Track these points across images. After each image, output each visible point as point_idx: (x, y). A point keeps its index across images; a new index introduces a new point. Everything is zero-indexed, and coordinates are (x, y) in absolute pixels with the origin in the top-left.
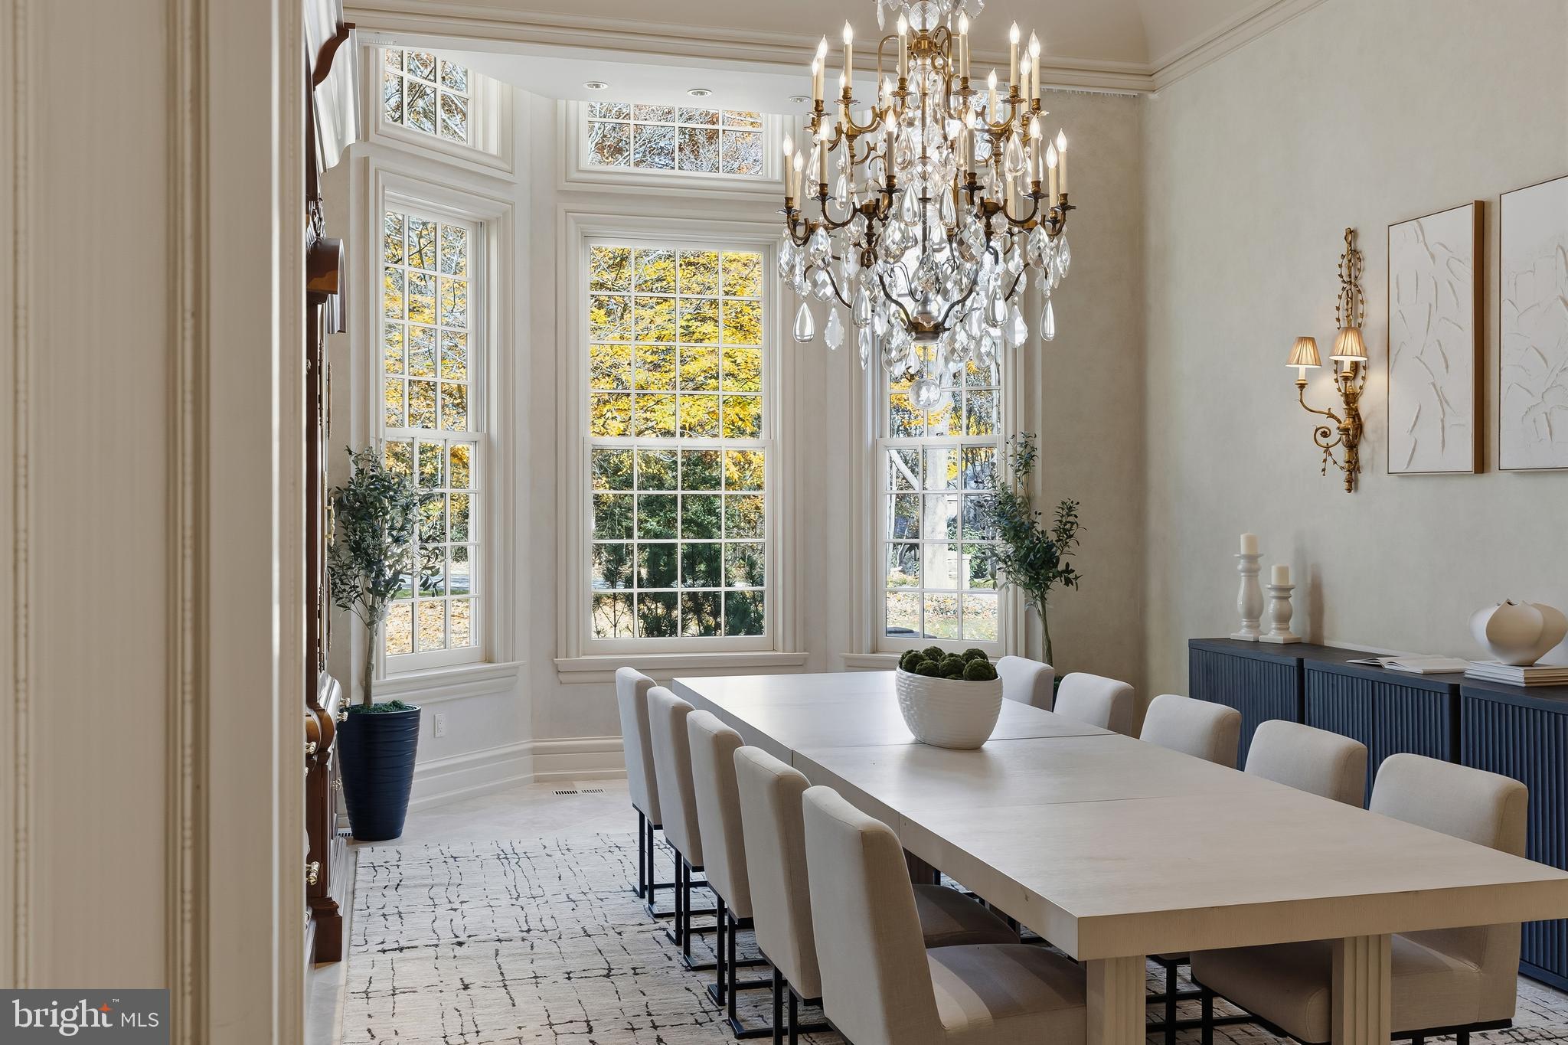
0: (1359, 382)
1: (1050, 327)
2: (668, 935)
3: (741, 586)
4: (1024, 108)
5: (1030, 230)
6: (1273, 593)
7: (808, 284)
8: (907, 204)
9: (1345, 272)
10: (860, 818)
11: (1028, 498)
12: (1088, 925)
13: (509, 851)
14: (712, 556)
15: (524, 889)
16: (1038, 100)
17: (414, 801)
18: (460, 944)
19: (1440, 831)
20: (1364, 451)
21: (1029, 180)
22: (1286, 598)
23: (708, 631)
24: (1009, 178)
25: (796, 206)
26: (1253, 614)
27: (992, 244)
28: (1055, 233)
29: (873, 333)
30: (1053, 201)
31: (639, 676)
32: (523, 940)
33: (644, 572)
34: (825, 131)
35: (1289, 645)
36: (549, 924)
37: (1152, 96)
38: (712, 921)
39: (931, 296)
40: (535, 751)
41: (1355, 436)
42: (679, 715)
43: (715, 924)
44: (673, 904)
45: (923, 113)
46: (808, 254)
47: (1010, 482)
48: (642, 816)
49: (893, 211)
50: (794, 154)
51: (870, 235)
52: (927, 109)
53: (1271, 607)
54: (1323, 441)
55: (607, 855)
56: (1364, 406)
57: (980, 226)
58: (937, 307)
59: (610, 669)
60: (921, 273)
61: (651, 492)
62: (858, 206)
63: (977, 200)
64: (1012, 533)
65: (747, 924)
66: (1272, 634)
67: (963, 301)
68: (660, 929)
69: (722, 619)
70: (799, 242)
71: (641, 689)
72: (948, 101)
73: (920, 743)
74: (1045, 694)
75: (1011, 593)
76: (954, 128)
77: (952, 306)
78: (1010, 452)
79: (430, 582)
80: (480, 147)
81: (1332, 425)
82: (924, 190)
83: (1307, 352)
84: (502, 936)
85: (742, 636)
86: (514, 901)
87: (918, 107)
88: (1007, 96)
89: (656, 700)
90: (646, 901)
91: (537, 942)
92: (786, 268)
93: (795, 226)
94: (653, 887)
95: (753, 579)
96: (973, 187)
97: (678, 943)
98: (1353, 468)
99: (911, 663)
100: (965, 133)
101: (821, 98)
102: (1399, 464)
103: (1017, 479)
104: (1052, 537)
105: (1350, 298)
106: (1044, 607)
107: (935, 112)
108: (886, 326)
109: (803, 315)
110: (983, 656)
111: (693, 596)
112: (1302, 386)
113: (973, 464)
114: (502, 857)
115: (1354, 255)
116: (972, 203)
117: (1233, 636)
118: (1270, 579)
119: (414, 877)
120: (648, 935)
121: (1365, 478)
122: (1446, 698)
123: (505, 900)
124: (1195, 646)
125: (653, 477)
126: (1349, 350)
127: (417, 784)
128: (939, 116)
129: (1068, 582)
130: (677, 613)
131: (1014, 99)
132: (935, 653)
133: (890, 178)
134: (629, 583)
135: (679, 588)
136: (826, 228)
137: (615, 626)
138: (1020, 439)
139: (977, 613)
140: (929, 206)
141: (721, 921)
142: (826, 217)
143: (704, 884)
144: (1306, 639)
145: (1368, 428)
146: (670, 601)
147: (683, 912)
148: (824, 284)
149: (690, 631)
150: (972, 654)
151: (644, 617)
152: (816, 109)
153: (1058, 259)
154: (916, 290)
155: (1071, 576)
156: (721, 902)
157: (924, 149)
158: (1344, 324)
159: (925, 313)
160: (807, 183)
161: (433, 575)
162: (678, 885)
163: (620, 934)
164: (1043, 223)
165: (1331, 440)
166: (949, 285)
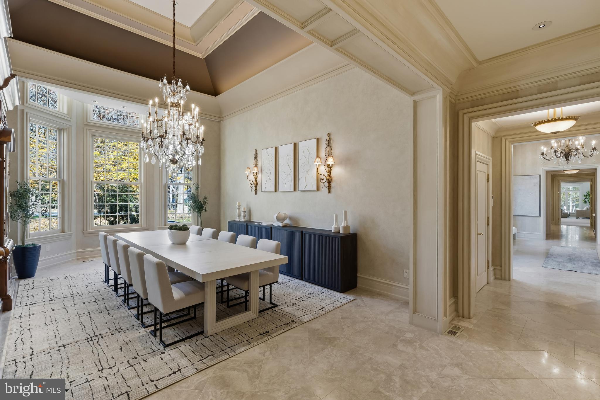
0: (257, 176)
1: (200, 163)
2: (112, 290)
3: (134, 213)
4: (195, 120)
5: (196, 144)
6: (243, 212)
7: (148, 150)
8: (170, 136)
9: (255, 157)
10: (156, 260)
11: (198, 195)
12: (204, 276)
13: (68, 276)
14: (126, 207)
15: (72, 284)
16: (198, 119)
17: (38, 268)
18: (52, 300)
19: (268, 251)
20: (258, 187)
21: (196, 134)
22: (245, 213)
23: (125, 223)
24: (192, 134)
25: (145, 134)
26: (239, 216)
27: (188, 146)
28: (201, 145)
29: (162, 161)
30: (201, 139)
31: (105, 234)
32: (71, 296)
33: (109, 211)
34: (151, 119)
35: (245, 221)
36: (79, 292)
37: (222, 122)
38: (123, 285)
39: (176, 155)
40: (77, 252)
41: (256, 185)
42: (115, 242)
43: (124, 286)
44: (114, 283)
45: (174, 118)
46: (147, 144)
47: (194, 192)
48: (106, 265)
49: (166, 137)
50: (144, 124)
51: (162, 142)
52: (175, 118)
53: (242, 215)
54: (251, 186)
55: (97, 274)
56: (258, 180)
57: (185, 142)
58: (177, 157)
59: (97, 233)
60: (173, 151)
61: (113, 193)
62: (159, 135)
63: (185, 137)
64: (194, 202)
65: (131, 285)
66: (243, 219)
67: (182, 156)
68: (110, 289)
69: (129, 220)
70: (145, 142)
71: (105, 237)
72: (179, 116)
73: (173, 244)
74: (200, 232)
75: (194, 213)
76: (180, 122)
77: (180, 157)
78: (194, 186)
79: (44, 214)
80: (61, 111)
81: (253, 183)
82: (174, 134)
83: (249, 170)
84: (65, 297)
85: (134, 224)
86: (69, 288)
87: (173, 117)
88: (191, 118)
89: (109, 239)
90: (107, 283)
91: (75, 296)
92: (142, 147)
93: (144, 138)
94: (108, 280)
95: (137, 211)
96: (184, 134)
97: (115, 291)
98: (256, 190)
99: (171, 228)
100: (182, 124)
101: (150, 112)
102: (263, 190)
103: (195, 192)
104: (202, 202)
105: (256, 161)
106: (201, 216)
107: (176, 119)
108: (165, 160)
109: (146, 157)
110: (187, 226)
111: (122, 216)
112: (248, 176)
113: (189, 188)
114: (67, 278)
115: (256, 154)
116: (184, 137)
117: (236, 220)
118: (242, 210)
119: (38, 286)
120: (107, 291)
121: (258, 192)
122: (270, 229)
123: (67, 288)
124: (229, 222)
125: (114, 190)
126: (255, 170)
127: (39, 263)
128: (177, 119)
129: (205, 211)
130: (117, 220)
131: (193, 118)
132: (176, 226)
133: (166, 131)
134: (104, 213)
135: (118, 214)
136: (152, 139)
137: (101, 223)
138: (196, 184)
139: (189, 217)
140: (175, 137)
141: (125, 285)
142: (151, 137)
143: (121, 278)
144: (248, 220)
145: (258, 184)
146: (115, 217)
147: (116, 284)
148: (151, 151)
149: (120, 223)
150: (184, 225)
151: (109, 220)
152: (149, 114)
153: (202, 150)
154: (172, 154)
155: (206, 210)
156: (125, 281)
157: (174, 126)
158: (255, 166)
159: (174, 158)
160: (147, 129)
161: (45, 212)
162: (115, 279)
163: (99, 291)
164: (199, 143)
165: (252, 186)
166: (180, 153)
